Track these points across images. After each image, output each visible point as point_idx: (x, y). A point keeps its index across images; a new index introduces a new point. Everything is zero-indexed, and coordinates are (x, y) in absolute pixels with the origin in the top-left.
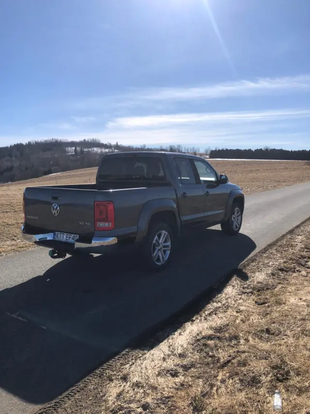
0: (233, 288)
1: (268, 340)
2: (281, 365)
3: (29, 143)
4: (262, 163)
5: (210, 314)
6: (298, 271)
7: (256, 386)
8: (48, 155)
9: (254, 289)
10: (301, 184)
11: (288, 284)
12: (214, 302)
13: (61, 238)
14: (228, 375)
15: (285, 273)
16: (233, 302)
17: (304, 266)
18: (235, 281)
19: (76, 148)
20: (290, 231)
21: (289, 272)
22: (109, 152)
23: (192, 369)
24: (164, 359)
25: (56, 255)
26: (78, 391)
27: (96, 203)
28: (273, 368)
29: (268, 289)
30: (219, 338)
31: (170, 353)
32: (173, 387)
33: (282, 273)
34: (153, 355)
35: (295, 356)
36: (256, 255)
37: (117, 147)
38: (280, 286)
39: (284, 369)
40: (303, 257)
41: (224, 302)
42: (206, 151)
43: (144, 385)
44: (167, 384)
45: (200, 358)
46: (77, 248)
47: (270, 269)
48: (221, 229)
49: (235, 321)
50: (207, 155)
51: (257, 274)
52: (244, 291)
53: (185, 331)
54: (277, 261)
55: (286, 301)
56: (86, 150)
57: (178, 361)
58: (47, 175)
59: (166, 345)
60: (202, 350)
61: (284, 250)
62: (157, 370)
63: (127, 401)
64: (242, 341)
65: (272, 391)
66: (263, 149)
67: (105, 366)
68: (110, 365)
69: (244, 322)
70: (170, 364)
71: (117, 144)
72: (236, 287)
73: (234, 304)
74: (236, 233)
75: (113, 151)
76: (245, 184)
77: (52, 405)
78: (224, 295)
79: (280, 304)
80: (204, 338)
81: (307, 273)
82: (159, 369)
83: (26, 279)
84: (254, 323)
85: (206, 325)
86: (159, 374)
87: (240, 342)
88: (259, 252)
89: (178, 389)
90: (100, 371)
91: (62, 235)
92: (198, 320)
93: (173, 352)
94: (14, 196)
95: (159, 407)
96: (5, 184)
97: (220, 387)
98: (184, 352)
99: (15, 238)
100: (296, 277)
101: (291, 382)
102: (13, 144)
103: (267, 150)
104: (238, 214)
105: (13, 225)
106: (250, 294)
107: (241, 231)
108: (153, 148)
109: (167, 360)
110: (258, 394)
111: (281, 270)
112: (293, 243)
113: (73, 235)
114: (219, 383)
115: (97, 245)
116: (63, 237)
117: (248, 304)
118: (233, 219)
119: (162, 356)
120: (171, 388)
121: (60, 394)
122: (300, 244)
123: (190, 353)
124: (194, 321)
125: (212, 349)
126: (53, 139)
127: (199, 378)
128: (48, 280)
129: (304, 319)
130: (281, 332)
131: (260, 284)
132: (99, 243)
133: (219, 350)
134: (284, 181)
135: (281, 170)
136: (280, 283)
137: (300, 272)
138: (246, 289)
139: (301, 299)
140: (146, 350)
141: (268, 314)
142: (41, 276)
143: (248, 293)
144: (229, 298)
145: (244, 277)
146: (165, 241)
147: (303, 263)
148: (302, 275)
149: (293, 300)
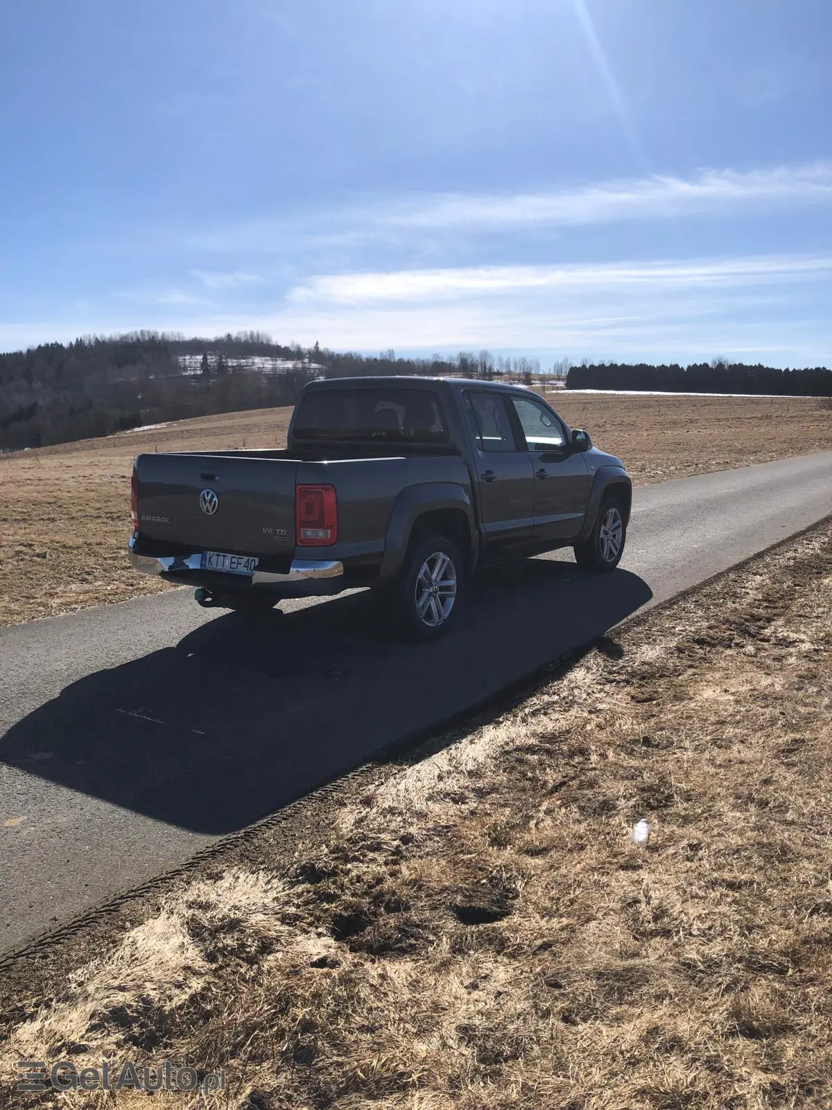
0: (588, 672)
1: (645, 756)
2: (660, 786)
3: (80, 343)
4: (706, 403)
5: (534, 714)
6: (737, 645)
7: (607, 814)
8: (130, 375)
9: (633, 674)
10: (798, 458)
11: (709, 669)
12: (544, 694)
13: (220, 567)
14: (559, 802)
15: (708, 649)
16: (584, 696)
17: (754, 636)
18: (595, 660)
19: (205, 359)
20: (737, 565)
21: (718, 648)
22: (295, 370)
23: (494, 795)
24: (440, 778)
25: (209, 599)
26: (284, 819)
27: (298, 487)
28: (643, 790)
29: (661, 676)
30: (548, 752)
31: (452, 769)
32: (456, 815)
33: (701, 648)
34: (419, 772)
35: (687, 774)
36: (648, 613)
37: (317, 355)
38: (690, 671)
39: (663, 793)
40: (756, 618)
41: (565, 694)
42: (558, 368)
43: (404, 812)
44: (443, 812)
45: (509, 780)
46: (256, 583)
47: (676, 639)
48: (575, 561)
49: (584, 726)
50: (559, 379)
51: (644, 648)
52: (611, 677)
53: (481, 737)
54: (696, 622)
55: (694, 694)
56: (232, 363)
57: (465, 781)
58: (128, 429)
59: (443, 757)
60: (513, 768)
61: (713, 604)
62: (427, 792)
63: (373, 829)
64: (594, 758)
65: (633, 819)
66: (710, 365)
67: (329, 787)
68: (338, 786)
69: (602, 729)
70: (451, 785)
71: (317, 347)
72: (594, 671)
73: (585, 699)
74: (610, 568)
75: (307, 365)
76: (652, 456)
77: (240, 835)
78: (566, 682)
79: (682, 699)
80: (518, 749)
81: (757, 649)
82: (431, 791)
83: (141, 654)
84: (622, 731)
85: (523, 730)
86: (430, 798)
87: (590, 759)
88: (655, 607)
89: (465, 818)
90: (320, 794)
91: (221, 558)
92: (509, 723)
93: (457, 768)
94: (58, 482)
95: (431, 839)
96: (17, 453)
97: (543, 820)
98: (478, 769)
99: (89, 578)
100: (731, 656)
101: (672, 810)
102: (36, 346)
103: (721, 366)
104: (616, 525)
105: (78, 548)
106: (622, 684)
107: (622, 565)
108: (413, 358)
109: (446, 780)
110: (608, 824)
111: (701, 642)
112: (738, 590)
113: (245, 558)
114: (541, 815)
115: (301, 577)
116: (224, 563)
117: (617, 700)
118: (602, 535)
119: (437, 772)
120: (452, 816)
121: (253, 822)
122: (755, 592)
123: (490, 771)
124: (502, 723)
125: (533, 769)
126: (142, 332)
127: (505, 806)
128: (190, 655)
129: (722, 723)
130: (673, 743)
131: (647, 667)
132: (303, 573)
133: (548, 769)
134: (755, 450)
135: (754, 422)
136: (691, 666)
137: (743, 647)
138: (615, 675)
139: (726, 691)
140: (406, 765)
141: (653, 716)
142: (172, 648)
143: (618, 682)
144: (576, 687)
145: (615, 652)
146: (445, 578)
147: (753, 630)
148: (744, 654)
149: (709, 693)
